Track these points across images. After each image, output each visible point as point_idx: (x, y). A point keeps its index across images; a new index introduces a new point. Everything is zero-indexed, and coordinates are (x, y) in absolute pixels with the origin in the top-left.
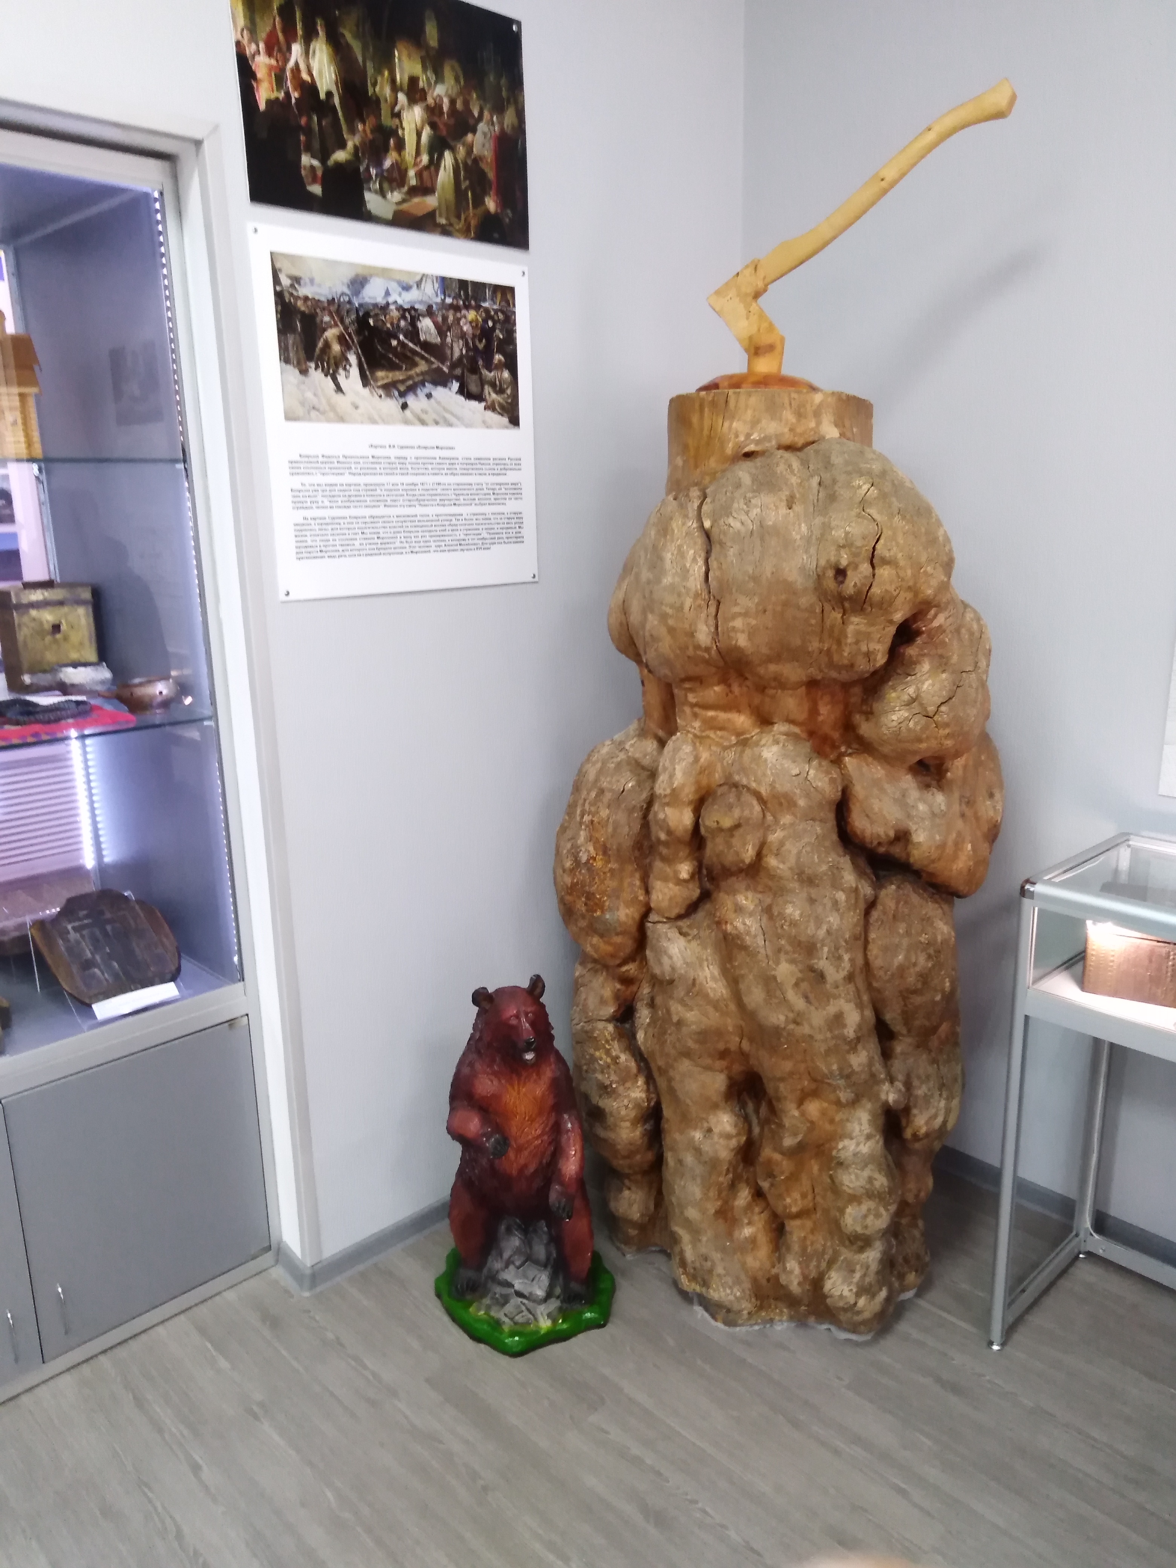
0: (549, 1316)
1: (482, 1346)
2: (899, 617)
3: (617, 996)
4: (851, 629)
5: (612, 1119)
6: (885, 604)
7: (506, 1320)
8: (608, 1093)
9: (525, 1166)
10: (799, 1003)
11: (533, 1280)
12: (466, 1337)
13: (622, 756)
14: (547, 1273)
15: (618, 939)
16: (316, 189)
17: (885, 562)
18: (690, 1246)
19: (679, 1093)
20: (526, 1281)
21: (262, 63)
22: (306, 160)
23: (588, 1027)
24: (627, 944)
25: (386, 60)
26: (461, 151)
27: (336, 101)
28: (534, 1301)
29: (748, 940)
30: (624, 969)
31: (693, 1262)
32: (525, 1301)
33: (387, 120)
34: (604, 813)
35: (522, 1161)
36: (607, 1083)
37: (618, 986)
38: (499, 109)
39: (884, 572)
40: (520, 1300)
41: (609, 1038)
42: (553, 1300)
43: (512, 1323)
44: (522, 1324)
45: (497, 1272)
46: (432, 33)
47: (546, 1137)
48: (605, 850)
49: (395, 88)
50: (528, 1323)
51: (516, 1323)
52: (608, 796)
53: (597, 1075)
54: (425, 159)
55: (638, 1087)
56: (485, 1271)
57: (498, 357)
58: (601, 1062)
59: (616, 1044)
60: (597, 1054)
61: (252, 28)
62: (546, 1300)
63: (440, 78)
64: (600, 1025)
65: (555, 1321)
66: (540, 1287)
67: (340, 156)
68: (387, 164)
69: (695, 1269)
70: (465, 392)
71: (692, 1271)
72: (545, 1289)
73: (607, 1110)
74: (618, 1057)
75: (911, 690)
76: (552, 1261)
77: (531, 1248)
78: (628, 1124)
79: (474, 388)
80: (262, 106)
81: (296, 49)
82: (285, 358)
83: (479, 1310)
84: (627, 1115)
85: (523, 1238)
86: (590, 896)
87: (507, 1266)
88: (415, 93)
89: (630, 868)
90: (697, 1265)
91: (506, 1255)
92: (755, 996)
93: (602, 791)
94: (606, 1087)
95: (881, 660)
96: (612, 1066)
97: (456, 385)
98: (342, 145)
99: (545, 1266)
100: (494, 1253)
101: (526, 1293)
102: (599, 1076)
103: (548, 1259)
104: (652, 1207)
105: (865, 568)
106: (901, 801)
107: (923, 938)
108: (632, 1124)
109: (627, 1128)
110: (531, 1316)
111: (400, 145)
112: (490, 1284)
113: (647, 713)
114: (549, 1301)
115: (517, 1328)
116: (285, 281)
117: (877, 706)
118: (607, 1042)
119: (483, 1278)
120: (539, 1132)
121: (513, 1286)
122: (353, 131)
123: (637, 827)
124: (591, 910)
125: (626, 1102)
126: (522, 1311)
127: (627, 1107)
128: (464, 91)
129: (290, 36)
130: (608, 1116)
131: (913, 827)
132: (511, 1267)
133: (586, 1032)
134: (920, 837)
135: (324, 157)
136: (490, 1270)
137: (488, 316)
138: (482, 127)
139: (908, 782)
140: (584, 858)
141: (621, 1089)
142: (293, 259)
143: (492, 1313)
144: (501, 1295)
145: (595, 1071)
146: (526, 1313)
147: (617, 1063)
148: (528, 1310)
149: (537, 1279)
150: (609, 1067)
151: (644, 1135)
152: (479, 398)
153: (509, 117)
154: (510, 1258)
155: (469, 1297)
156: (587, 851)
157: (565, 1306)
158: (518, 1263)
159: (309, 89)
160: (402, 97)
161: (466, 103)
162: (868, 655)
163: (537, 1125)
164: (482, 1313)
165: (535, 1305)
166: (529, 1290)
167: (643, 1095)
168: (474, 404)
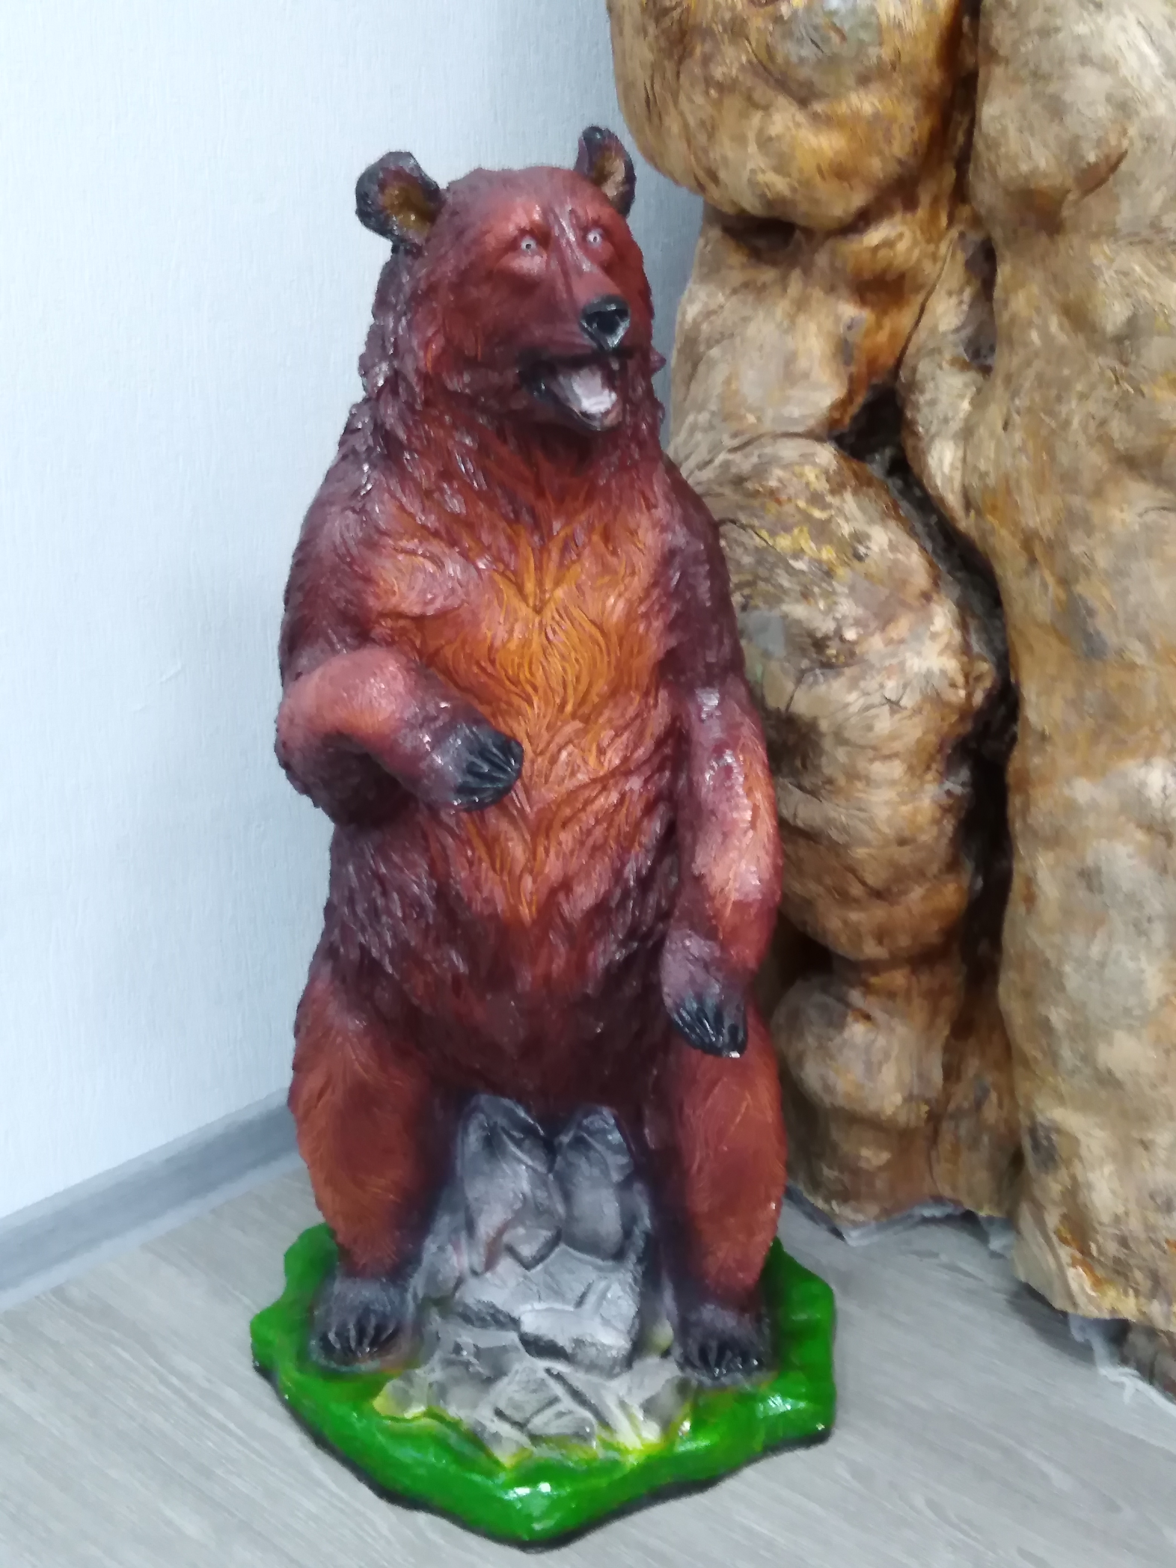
0: (649, 1408)
1: (422, 1518)
3: (844, 349)
5: (841, 754)
7: (505, 1429)
8: (827, 665)
9: (566, 885)
11: (580, 1302)
12: (365, 1492)
14: (629, 1278)
15: (869, 103)
18: (1108, 1169)
19: (1101, 624)
20: (558, 1306)
23: (744, 463)
24: (897, 119)
28: (592, 1367)
31: (1117, 1220)
32: (559, 1367)
35: (553, 868)
36: (826, 626)
40: (542, 1364)
41: (822, 486)
42: (652, 1361)
43: (524, 1440)
44: (559, 1441)
45: (460, 1282)
47: (635, 783)
50: (581, 1437)
51: (535, 1438)
53: (786, 608)
55: (934, 636)
56: (417, 1284)
58: (800, 565)
59: (849, 502)
60: (784, 542)
62: (630, 1360)
64: (789, 450)
65: (668, 1427)
66: (606, 1322)
69: (1123, 1242)
71: (1112, 1248)
72: (623, 1326)
73: (824, 725)
74: (859, 537)
76: (640, 1242)
77: (567, 1197)
78: (896, 769)
83: (405, 1401)
84: (893, 736)
85: (542, 1169)
87: (490, 1264)
90: (1134, 1225)
91: (486, 1226)
94: (819, 644)
96: (842, 572)
99: (619, 1256)
100: (444, 1222)
101: (563, 1341)
102: (798, 611)
103: (627, 1233)
104: (937, 1075)
108: (911, 769)
109: (893, 783)
110: (588, 1415)
112: (435, 1321)
114: (637, 1365)
115: (542, 1453)
118: (816, 499)
119: (411, 1306)
120: (613, 759)
121: (514, 1323)
125: (891, 687)
126: (553, 1401)
127: (894, 705)
130: (827, 744)
132: (506, 1265)
133: (739, 481)
136: (432, 1278)
141: (876, 643)
143: (453, 1411)
144: (478, 1352)
145: (776, 598)
146: (567, 1403)
147: (859, 558)
148: (577, 1395)
149: (591, 1299)
150: (829, 574)
151: (946, 810)
154: (501, 1232)
155: (367, 1365)
157: (696, 1377)
158: (527, 1251)
163: (607, 735)
164: (416, 1411)
165: (594, 1378)
166: (575, 1331)
167: (951, 665)
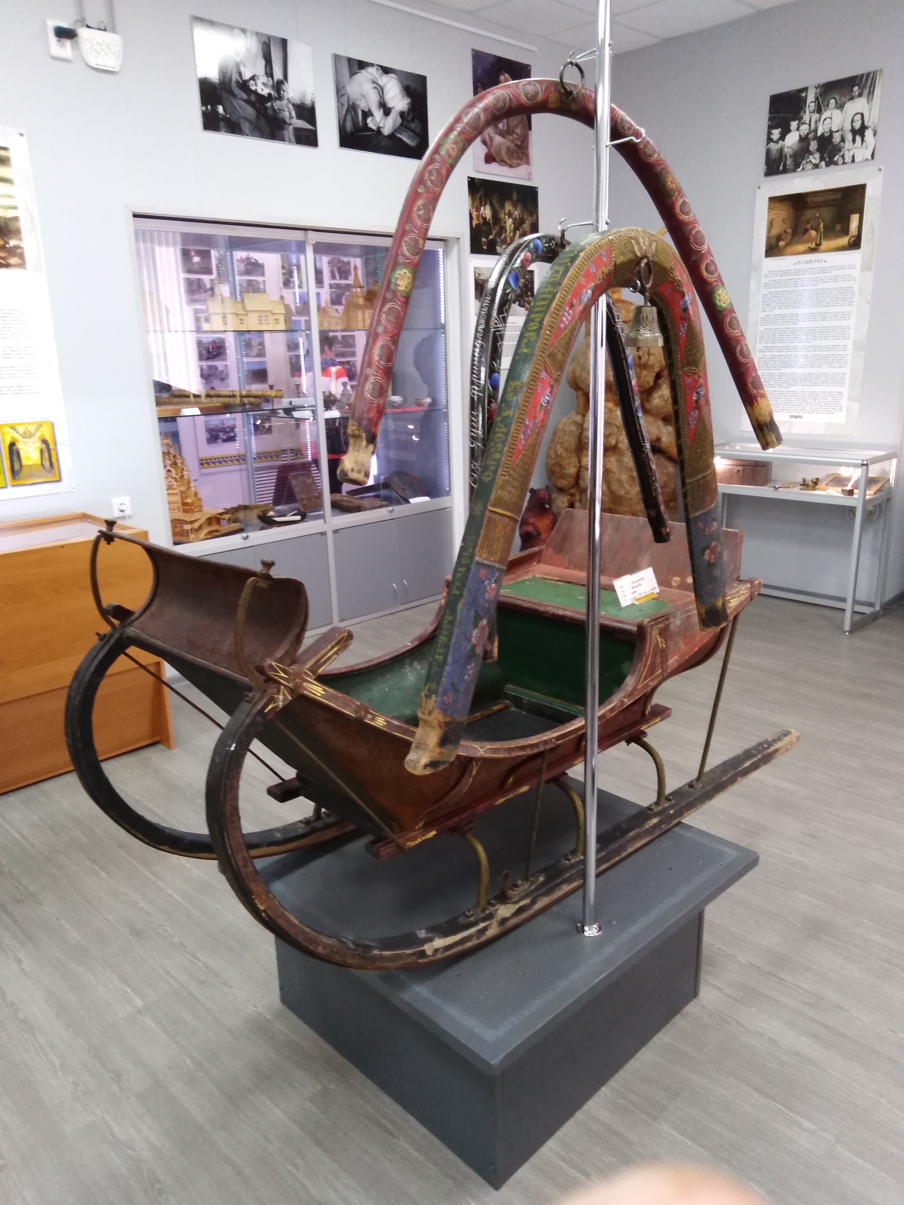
2: (656, 370)
3: (568, 500)
4: (643, 374)
6: (652, 366)
10: (628, 487)
13: (571, 420)
15: (570, 479)
16: (485, 247)
17: (652, 354)
21: (475, 214)
22: (484, 240)
24: (572, 480)
25: (503, 207)
26: (521, 230)
27: (491, 221)
29: (613, 469)
30: (571, 490)
33: (503, 225)
34: (566, 438)
37: (569, 497)
38: (532, 215)
39: (652, 357)
46: (515, 197)
48: (566, 450)
49: (505, 215)
52: (567, 433)
54: (512, 234)
57: (529, 293)
61: (473, 205)
63: (516, 209)
67: (491, 237)
68: (503, 237)
70: (520, 305)
75: (660, 393)
79: (522, 303)
80: (474, 226)
81: (482, 208)
82: (476, 298)
86: (561, 465)
88: (510, 215)
89: (574, 455)
92: (615, 486)
93: (565, 431)
95: (652, 384)
97: (517, 303)
98: (491, 234)
105: (647, 356)
106: (659, 429)
107: (665, 471)
111: (506, 232)
113: (578, 407)
116: (477, 275)
117: (651, 399)
122: (494, 229)
123: (576, 442)
124: (561, 470)
128: (522, 212)
129: (481, 206)
131: (661, 436)
134: (664, 439)
135: (487, 238)
137: (527, 281)
138: (527, 222)
139: (660, 423)
140: (559, 453)
142: (479, 268)
152: (524, 307)
153: (534, 217)
156: (560, 450)
159: (484, 219)
160: (507, 217)
161: (523, 216)
162: (648, 382)
168: (522, 309)
